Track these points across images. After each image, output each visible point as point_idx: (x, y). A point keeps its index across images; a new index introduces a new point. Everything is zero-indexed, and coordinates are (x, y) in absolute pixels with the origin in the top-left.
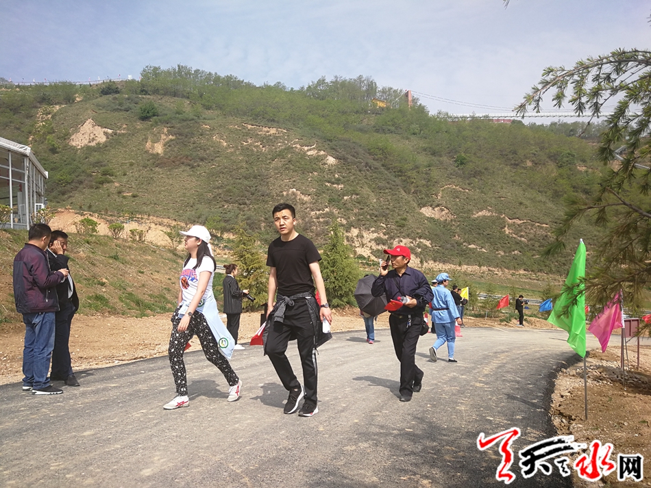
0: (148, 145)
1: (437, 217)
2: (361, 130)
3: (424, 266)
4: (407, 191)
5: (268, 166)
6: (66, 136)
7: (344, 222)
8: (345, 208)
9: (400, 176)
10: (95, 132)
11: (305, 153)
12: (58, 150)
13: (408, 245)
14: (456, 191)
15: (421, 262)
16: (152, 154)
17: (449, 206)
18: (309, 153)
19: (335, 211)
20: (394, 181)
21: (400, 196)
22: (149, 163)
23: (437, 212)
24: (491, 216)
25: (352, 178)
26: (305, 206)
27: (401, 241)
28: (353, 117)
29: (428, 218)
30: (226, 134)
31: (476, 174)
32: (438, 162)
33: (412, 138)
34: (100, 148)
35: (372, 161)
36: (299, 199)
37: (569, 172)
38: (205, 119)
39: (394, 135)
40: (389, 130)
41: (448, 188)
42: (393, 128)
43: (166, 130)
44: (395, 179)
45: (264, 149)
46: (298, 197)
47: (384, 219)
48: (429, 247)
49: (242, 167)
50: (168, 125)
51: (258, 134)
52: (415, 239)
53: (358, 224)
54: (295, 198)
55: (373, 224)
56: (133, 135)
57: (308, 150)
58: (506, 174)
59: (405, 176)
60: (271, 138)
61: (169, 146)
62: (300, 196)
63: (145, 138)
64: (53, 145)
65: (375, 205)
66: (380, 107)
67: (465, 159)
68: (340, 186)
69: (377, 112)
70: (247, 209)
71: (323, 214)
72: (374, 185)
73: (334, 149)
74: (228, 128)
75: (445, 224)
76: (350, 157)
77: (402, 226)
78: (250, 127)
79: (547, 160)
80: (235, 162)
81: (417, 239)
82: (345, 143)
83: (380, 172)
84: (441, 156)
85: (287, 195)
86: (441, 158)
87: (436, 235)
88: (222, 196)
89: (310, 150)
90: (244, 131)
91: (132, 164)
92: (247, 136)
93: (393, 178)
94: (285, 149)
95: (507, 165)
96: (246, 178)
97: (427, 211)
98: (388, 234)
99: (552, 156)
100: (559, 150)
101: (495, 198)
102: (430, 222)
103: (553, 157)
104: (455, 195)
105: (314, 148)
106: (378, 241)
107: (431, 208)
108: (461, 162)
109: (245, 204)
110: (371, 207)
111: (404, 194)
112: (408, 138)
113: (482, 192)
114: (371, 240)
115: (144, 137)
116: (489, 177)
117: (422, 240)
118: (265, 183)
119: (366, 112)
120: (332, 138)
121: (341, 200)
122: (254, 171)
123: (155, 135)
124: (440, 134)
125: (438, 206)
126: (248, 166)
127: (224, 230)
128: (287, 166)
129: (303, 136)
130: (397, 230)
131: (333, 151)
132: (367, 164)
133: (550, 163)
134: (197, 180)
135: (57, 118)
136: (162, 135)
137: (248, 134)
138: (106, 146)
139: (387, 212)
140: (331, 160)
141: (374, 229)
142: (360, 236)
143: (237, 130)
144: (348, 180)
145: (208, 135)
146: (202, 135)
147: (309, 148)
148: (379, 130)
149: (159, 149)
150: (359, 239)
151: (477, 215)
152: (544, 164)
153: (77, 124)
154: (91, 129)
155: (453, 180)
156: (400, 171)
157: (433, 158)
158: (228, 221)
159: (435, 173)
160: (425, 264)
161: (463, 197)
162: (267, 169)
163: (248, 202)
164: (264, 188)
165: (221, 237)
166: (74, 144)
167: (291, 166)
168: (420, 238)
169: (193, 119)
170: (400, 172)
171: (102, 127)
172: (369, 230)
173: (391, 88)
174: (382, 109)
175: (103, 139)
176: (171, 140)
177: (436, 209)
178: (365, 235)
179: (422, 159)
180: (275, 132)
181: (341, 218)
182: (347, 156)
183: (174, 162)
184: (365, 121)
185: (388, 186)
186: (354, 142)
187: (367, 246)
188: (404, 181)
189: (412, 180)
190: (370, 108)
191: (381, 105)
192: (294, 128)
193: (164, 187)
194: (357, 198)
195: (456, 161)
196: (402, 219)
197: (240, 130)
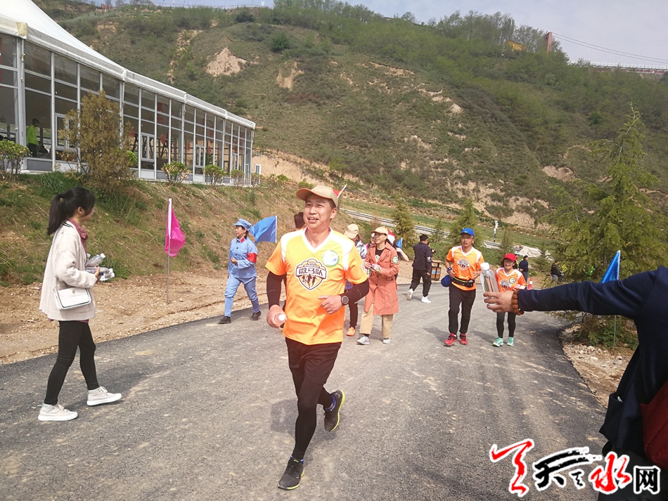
0: (279, 78)
1: (559, 177)
2: (492, 76)
3: (537, 227)
4: (532, 148)
5: (392, 110)
6: (203, 64)
7: (462, 174)
8: (465, 161)
9: (527, 131)
10: (230, 62)
11: (430, 99)
12: (196, 77)
13: (524, 205)
14: (583, 152)
15: (536, 223)
16: (282, 89)
17: (575, 167)
18: (434, 99)
19: (455, 163)
20: (520, 136)
21: (524, 153)
22: (278, 97)
23: (560, 172)
25: (476, 129)
26: (424, 154)
27: (518, 200)
28: (484, 61)
29: (550, 177)
30: (353, 72)
31: (610, 135)
32: (569, 119)
33: (546, 88)
34: (234, 79)
35: (500, 112)
36: (420, 147)
38: (333, 54)
39: (527, 84)
40: (521, 78)
41: (577, 148)
42: (526, 76)
43: (296, 64)
44: (521, 134)
45: (389, 90)
46: (419, 145)
47: (503, 175)
48: (546, 208)
49: (366, 109)
50: (298, 59)
51: (385, 75)
52: (532, 199)
53: (479, 177)
54: (415, 146)
55: (491, 179)
56: (265, 67)
57: (434, 96)
59: (531, 131)
60: (398, 79)
61: (298, 81)
62: (421, 144)
63: (276, 72)
64: (192, 72)
65: (496, 160)
66: (515, 50)
67: (600, 118)
68: (462, 137)
69: (511, 56)
70: (367, 152)
71: (442, 164)
72: (497, 139)
73: (460, 97)
74: (355, 66)
75: (567, 186)
76: (476, 106)
77: (521, 184)
78: (377, 65)
80: (360, 103)
81: (535, 199)
82: (474, 91)
83: (505, 125)
84: (574, 112)
85: (408, 141)
86: (574, 115)
87: (555, 197)
88: (345, 137)
89: (436, 96)
90: (371, 70)
91: (263, 98)
92: (373, 76)
93: (518, 132)
94: (411, 93)
95: (646, 127)
96: (369, 120)
97: (549, 171)
98: (505, 191)
102: (551, 182)
104: (582, 156)
105: (440, 94)
106: (494, 197)
107: (554, 168)
108: (596, 121)
109: (366, 146)
110: (492, 162)
111: (528, 150)
112: (540, 89)
114: (488, 195)
115: (275, 70)
117: (539, 201)
118: (388, 127)
119: (499, 55)
120: (460, 85)
121: (461, 151)
122: (378, 113)
123: (286, 69)
124: (577, 87)
125: (563, 166)
126: (371, 108)
127: (344, 171)
128: (411, 111)
129: (430, 80)
130: (515, 188)
131: (459, 98)
132: (493, 116)
134: (322, 119)
135: (195, 44)
136: (292, 70)
137: (374, 74)
138: (240, 77)
139: (508, 168)
140: (456, 108)
141: (491, 184)
142: (477, 190)
143: (364, 68)
144: (471, 132)
145: (335, 72)
146: (329, 71)
147: (435, 93)
148: (511, 77)
149: (288, 83)
150: (475, 193)
153: (213, 52)
154: (227, 58)
155: (584, 140)
156: (528, 125)
157: (566, 113)
158: (349, 162)
159: (565, 131)
160: (539, 225)
161: (591, 159)
162: (391, 113)
163: (369, 145)
164: (386, 133)
165: (342, 177)
166: (210, 72)
167: (415, 111)
168: (538, 198)
169: (322, 54)
170: (527, 127)
171: (238, 56)
172: (486, 185)
173: (531, 28)
174: (517, 53)
175: (237, 69)
176: (300, 75)
177: (560, 169)
178: (481, 190)
179: (554, 114)
180: (401, 73)
181: (460, 170)
182: (473, 105)
183: (302, 98)
184: (497, 65)
185: (512, 141)
186: (483, 91)
187: (482, 201)
188: (531, 136)
189: (539, 136)
190: (503, 50)
191: (517, 47)
192: (422, 70)
193: (292, 123)
194: (478, 151)
195: (589, 119)
196: (521, 177)
197: (367, 69)
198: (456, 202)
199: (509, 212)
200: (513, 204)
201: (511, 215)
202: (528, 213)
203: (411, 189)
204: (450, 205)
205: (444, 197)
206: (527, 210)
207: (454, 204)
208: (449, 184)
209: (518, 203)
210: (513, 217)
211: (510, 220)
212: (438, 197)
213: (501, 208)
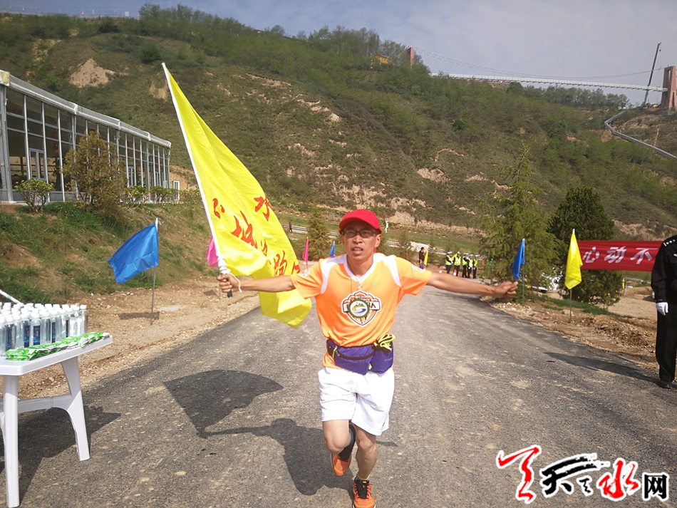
0: (152, 89)
1: (433, 178)
2: (364, 87)
3: (417, 225)
4: (407, 153)
5: (273, 119)
6: (66, 74)
7: (346, 179)
8: (348, 166)
9: (401, 137)
10: (97, 73)
11: (309, 109)
12: (58, 88)
13: (405, 205)
14: (451, 155)
15: (416, 221)
16: (156, 99)
17: (445, 169)
18: (313, 109)
19: (338, 168)
20: (395, 142)
21: (400, 157)
22: (153, 108)
23: (433, 174)
24: (482, 181)
25: (355, 136)
26: (309, 161)
27: (399, 200)
28: (355, 73)
29: (424, 179)
30: (230, 83)
31: (473, 139)
32: (437, 126)
33: (413, 98)
34: (102, 89)
35: (374, 120)
36: (304, 154)
37: (558, 142)
38: (208, 66)
39: (396, 95)
40: (391, 89)
41: (445, 151)
42: (395, 87)
44: (396, 140)
45: (268, 101)
46: (303, 152)
47: (384, 178)
48: (423, 207)
49: (246, 119)
50: (172, 70)
51: (262, 86)
52: (411, 199)
53: (361, 181)
54: (299, 153)
55: (373, 183)
56: (136, 78)
57: (312, 106)
58: (500, 141)
59: (405, 137)
60: (276, 90)
63: (149, 83)
64: (54, 83)
65: (376, 165)
66: (382, 64)
67: (462, 124)
68: (343, 144)
69: (379, 68)
70: (252, 160)
71: (327, 170)
72: (375, 145)
73: (338, 107)
74: (232, 77)
75: (440, 187)
76: (352, 115)
77: (400, 186)
78: (254, 77)
79: (540, 129)
80: (240, 113)
81: (413, 199)
82: (349, 101)
83: (381, 132)
84: (439, 119)
85: (292, 149)
86: (440, 122)
87: (431, 196)
89: (315, 106)
90: (248, 81)
91: (136, 109)
92: (251, 87)
93: (393, 138)
94: (290, 103)
95: (501, 132)
96: (251, 130)
97: (423, 173)
98: (387, 193)
99: (544, 125)
100: (551, 119)
101: (488, 164)
102: (426, 183)
103: (546, 126)
104: (451, 158)
105: (318, 104)
106: (377, 199)
107: (427, 170)
108: (459, 127)
109: (251, 156)
110: (372, 166)
111: (404, 154)
112: (408, 99)
113: (476, 157)
114: (371, 197)
115: (147, 81)
116: (484, 143)
117: (417, 201)
118: (270, 136)
119: (368, 69)
120: (336, 95)
121: (344, 157)
122: (259, 123)
123: (159, 80)
124: (441, 97)
125: (434, 168)
126: (252, 118)
128: (292, 120)
129: (307, 91)
130: (395, 190)
131: (337, 108)
132: (369, 124)
133: (542, 132)
135: (54, 54)
137: (252, 84)
138: (109, 88)
139: (387, 172)
140: (335, 117)
141: (374, 187)
142: (361, 193)
143: (241, 79)
144: (351, 139)
145: (211, 83)
146: (205, 82)
147: (314, 103)
148: (381, 87)
149: (163, 94)
150: (360, 196)
151: (470, 179)
152: (536, 133)
153: (77, 63)
154: (93, 69)
155: (450, 144)
156: (401, 132)
157: (432, 120)
159: (434, 136)
160: (419, 223)
161: (458, 161)
162: (271, 122)
163: (254, 154)
164: (270, 141)
166: (74, 83)
167: (295, 120)
168: (416, 198)
169: (196, 66)
170: (400, 133)
171: (104, 67)
172: (369, 188)
173: (394, 43)
174: (384, 66)
175: (105, 80)
177: (432, 171)
178: (365, 193)
179: (422, 121)
180: (279, 85)
181: (344, 175)
182: (350, 114)
184: (367, 78)
185: (389, 146)
186: (358, 101)
187: (367, 203)
188: (405, 142)
189: (412, 141)
190: (372, 64)
191: (383, 61)
192: (298, 82)
193: (171, 133)
194: (359, 157)
195: (454, 126)
196: (400, 179)
197: (244, 80)
198: (342, 206)
199: (391, 212)
200: (394, 205)
201: (394, 215)
202: (408, 212)
203: (299, 195)
204: (337, 209)
205: (331, 201)
206: (407, 209)
207: (341, 207)
208: (335, 189)
209: (399, 203)
210: (396, 216)
211: (394, 219)
212: (326, 201)
213: (384, 209)
